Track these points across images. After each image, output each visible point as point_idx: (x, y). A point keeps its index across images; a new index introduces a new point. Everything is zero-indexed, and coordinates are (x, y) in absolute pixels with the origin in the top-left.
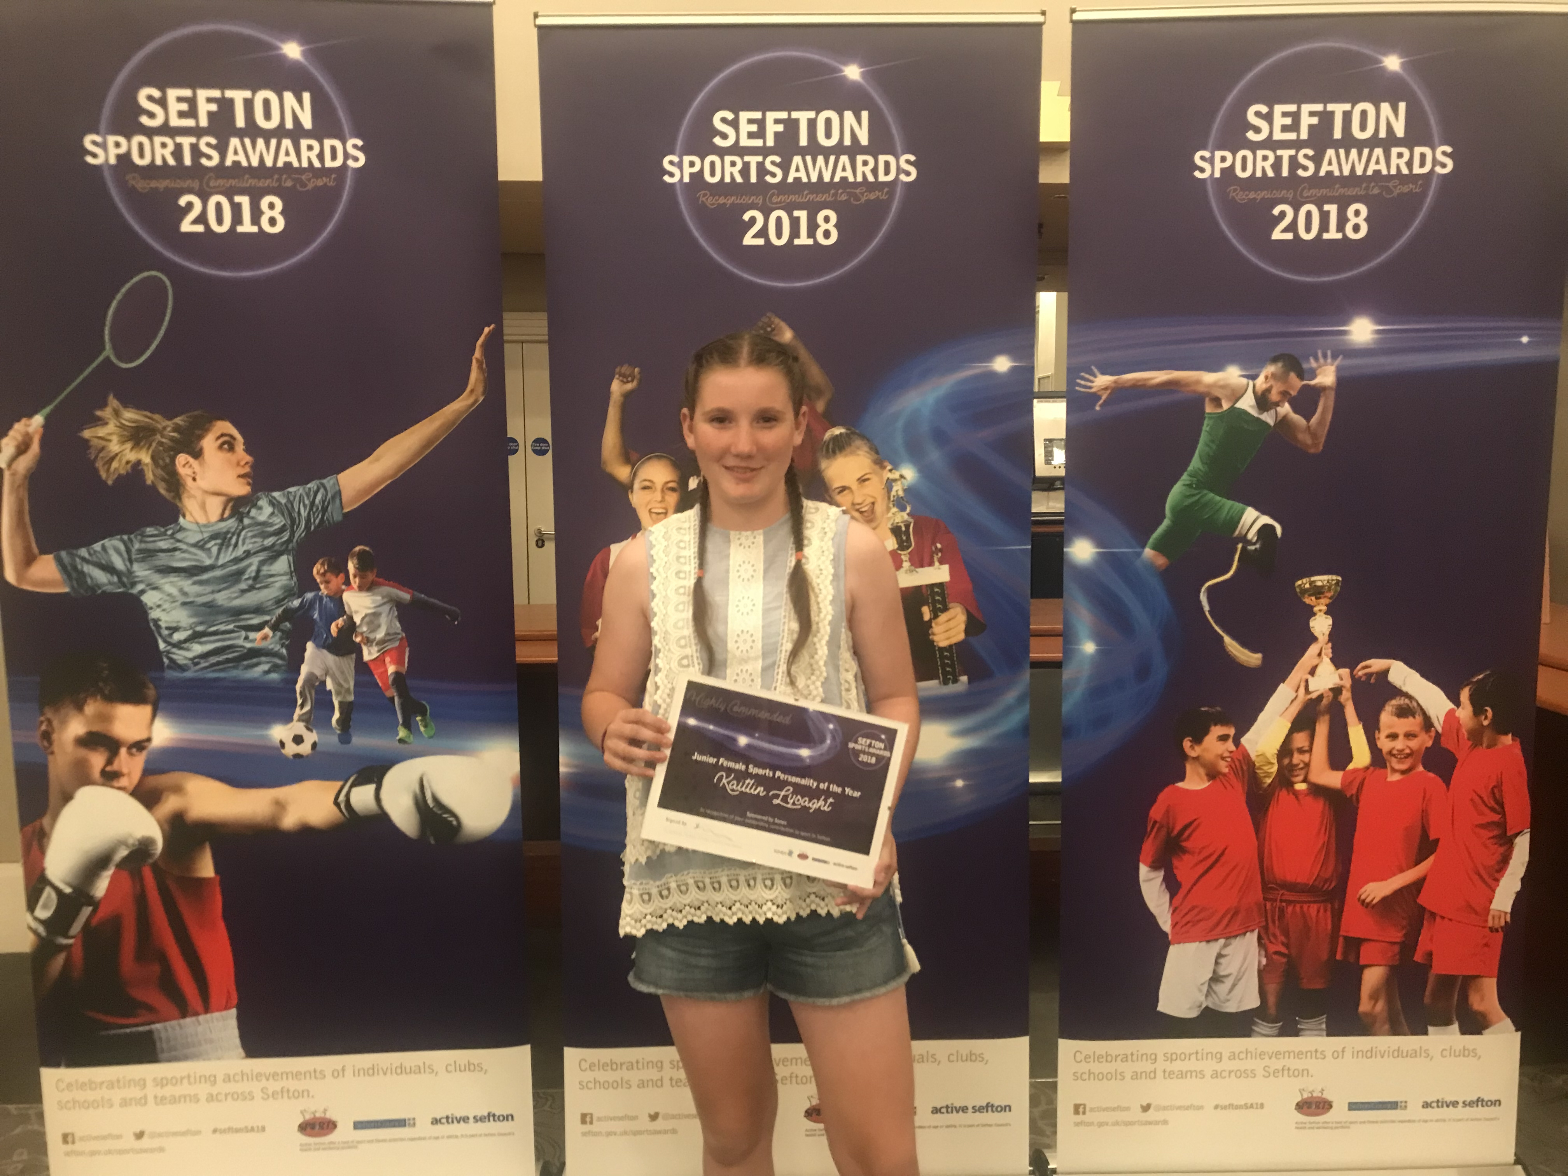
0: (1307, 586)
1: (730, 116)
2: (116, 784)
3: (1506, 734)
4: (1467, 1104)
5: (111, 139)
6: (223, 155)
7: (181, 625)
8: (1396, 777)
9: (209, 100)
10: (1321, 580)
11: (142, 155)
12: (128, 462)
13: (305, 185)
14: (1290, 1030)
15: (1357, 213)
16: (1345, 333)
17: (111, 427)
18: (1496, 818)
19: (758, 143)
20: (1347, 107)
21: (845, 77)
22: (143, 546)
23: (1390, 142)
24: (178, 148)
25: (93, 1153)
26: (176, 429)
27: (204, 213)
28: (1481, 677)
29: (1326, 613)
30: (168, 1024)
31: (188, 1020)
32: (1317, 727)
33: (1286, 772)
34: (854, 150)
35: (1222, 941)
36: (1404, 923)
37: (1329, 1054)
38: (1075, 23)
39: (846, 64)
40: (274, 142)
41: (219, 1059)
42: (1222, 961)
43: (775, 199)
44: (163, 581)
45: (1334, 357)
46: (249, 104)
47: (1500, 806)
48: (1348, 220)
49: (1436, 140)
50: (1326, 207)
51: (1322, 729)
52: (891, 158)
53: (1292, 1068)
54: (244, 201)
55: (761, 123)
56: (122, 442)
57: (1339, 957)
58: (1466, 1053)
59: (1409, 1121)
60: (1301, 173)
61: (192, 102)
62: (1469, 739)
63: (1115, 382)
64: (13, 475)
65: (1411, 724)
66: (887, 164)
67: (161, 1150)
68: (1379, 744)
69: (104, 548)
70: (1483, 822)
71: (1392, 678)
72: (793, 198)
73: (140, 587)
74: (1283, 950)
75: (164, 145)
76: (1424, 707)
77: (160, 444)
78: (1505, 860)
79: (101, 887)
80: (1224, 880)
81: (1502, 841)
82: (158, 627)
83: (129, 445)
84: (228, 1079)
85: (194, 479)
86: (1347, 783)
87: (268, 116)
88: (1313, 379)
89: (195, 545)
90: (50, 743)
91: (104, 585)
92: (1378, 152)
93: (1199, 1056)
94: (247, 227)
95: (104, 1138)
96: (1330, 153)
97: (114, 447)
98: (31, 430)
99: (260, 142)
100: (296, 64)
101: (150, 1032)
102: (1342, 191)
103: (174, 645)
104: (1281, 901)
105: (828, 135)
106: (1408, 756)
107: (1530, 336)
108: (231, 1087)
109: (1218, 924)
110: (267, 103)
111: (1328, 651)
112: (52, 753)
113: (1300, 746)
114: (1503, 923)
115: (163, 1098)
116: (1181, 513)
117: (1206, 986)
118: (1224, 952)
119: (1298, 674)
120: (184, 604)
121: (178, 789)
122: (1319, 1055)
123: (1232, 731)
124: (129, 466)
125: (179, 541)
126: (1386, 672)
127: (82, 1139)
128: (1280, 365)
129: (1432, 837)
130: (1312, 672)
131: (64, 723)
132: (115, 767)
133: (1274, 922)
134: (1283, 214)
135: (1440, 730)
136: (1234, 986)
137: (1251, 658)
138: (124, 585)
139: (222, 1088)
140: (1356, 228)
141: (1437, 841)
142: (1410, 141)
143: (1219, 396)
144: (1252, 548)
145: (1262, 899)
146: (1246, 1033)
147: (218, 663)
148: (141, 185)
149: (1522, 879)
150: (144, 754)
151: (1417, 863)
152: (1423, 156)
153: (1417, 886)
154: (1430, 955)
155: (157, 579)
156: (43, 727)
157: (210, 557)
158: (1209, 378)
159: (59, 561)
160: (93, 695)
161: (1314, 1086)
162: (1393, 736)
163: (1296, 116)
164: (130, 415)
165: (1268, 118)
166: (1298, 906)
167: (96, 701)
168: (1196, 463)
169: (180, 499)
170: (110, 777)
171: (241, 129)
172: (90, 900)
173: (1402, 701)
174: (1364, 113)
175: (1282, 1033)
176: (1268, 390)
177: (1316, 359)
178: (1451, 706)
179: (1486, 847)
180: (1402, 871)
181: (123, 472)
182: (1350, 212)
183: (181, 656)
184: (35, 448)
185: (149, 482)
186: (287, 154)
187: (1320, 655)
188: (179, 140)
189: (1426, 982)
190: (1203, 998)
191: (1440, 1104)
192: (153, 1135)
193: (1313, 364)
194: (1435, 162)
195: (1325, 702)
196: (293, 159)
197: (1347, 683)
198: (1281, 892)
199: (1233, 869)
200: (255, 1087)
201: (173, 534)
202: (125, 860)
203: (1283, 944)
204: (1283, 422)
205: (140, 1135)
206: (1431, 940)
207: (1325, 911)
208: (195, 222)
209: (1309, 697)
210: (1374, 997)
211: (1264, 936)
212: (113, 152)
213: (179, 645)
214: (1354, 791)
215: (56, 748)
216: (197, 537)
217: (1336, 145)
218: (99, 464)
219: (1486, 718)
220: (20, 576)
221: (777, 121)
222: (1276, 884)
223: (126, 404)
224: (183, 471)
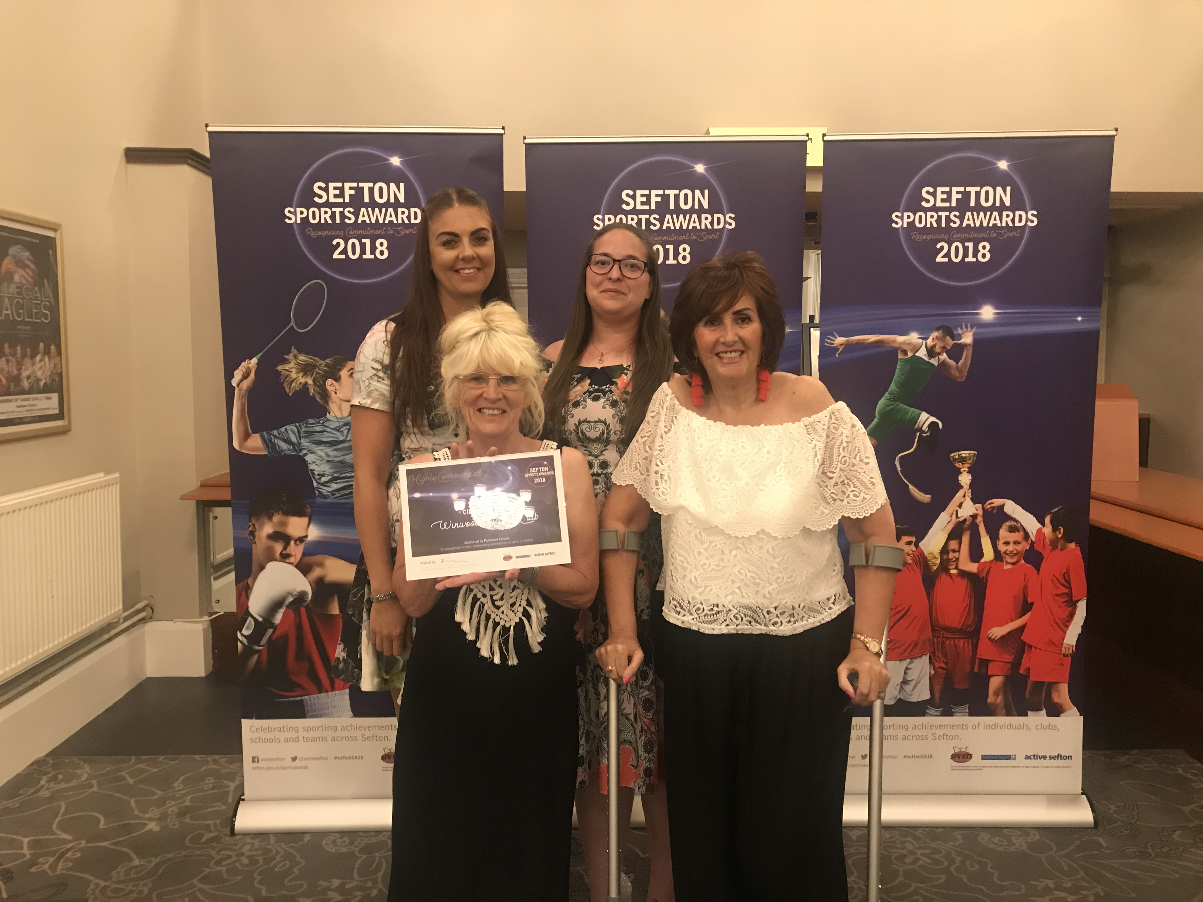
0: (957, 457)
1: (631, 193)
2: (288, 561)
3: (1071, 542)
4: (1051, 758)
5: (299, 210)
6: (357, 218)
7: (326, 473)
8: (1009, 567)
9: (351, 188)
10: (965, 453)
11: (314, 218)
12: (300, 383)
13: (400, 233)
14: (947, 713)
15: (984, 247)
16: (978, 314)
17: (292, 365)
18: (1066, 590)
19: (647, 207)
20: (978, 189)
21: (695, 170)
22: (307, 429)
23: (1002, 208)
24: (334, 213)
25: (268, 769)
26: (327, 365)
27: (345, 249)
28: (1056, 509)
29: (968, 472)
30: (311, 696)
31: (322, 694)
32: (963, 538)
33: (945, 563)
34: (701, 211)
35: (908, 660)
36: (1014, 651)
37: (970, 727)
38: (825, 142)
39: (696, 164)
40: (384, 210)
41: (339, 717)
42: (908, 671)
43: (655, 239)
44: (317, 449)
45: (972, 327)
46: (371, 190)
47: (1068, 583)
48: (979, 251)
49: (1028, 208)
50: (967, 244)
51: (966, 539)
52: (721, 216)
53: (949, 735)
54: (367, 241)
55: (649, 197)
56: (297, 373)
57: (976, 670)
58: (1051, 727)
59: (1018, 767)
60: (952, 225)
61: (342, 189)
62: (1050, 545)
63: (847, 341)
64: (240, 390)
65: (1017, 536)
66: (719, 219)
67: (306, 767)
68: (999, 548)
69: (286, 430)
70: (1058, 593)
71: (1006, 509)
72: (666, 238)
73: (304, 452)
74: (944, 665)
75: (326, 212)
76: (1025, 527)
77: (318, 373)
78: (1072, 615)
79: (278, 618)
80: (910, 625)
81: (1070, 604)
82: (314, 474)
83: (301, 374)
84: (343, 728)
85: (336, 393)
86: (980, 570)
87: (381, 196)
88: (960, 339)
89: (334, 429)
90: (254, 537)
91: (286, 450)
92: (995, 214)
93: (895, 727)
94: (368, 256)
95: (275, 760)
96: (969, 214)
97: (294, 375)
98: (250, 366)
99: (377, 210)
100: (397, 168)
101: (302, 700)
102: (975, 235)
103: (322, 484)
104: (943, 637)
105: (686, 203)
106: (1016, 554)
107: (1082, 316)
108: (345, 734)
109: (905, 651)
110: (381, 189)
111: (969, 494)
112: (255, 543)
113: (953, 548)
114: (1071, 652)
115: (308, 738)
116: (885, 415)
117: (898, 688)
118: (910, 667)
119: (952, 506)
120: (328, 461)
121: (321, 565)
122: (964, 727)
123: (913, 539)
124: (301, 386)
125: (326, 427)
126: (1003, 506)
127: (262, 760)
128: (941, 332)
129: (1030, 601)
130: (960, 506)
131: (262, 526)
132: (288, 551)
133: (938, 650)
134: (942, 248)
135: (1034, 540)
136: (915, 686)
137: (926, 498)
138: (296, 451)
139: (340, 733)
140: (984, 256)
141: (1032, 604)
142: (1013, 208)
143: (906, 349)
144: (926, 435)
145: (931, 636)
146: (923, 714)
147: (346, 494)
148: (313, 234)
149: (1082, 627)
150: (304, 544)
151: (1020, 617)
152: (1020, 216)
153: (1022, 629)
154: (1029, 669)
155: (313, 447)
156: (250, 529)
157: (343, 436)
158: (900, 339)
159: (262, 437)
160: (278, 511)
161: (960, 746)
162: (1007, 543)
163: (949, 194)
164: (302, 358)
165: (934, 195)
166: (952, 641)
167: (279, 514)
168: (893, 387)
169: (328, 404)
170: (285, 557)
171: (367, 203)
172: (272, 625)
173: (1012, 523)
174: (987, 193)
175: (943, 714)
176: (934, 346)
177: (962, 328)
178: (1040, 526)
179: (1060, 606)
180: (1012, 621)
181: (298, 389)
182: (980, 247)
183: (325, 490)
184: (252, 375)
185: (311, 394)
186: (391, 216)
187: (964, 496)
188: (334, 209)
189: (1027, 685)
190: (897, 693)
191: (1036, 757)
192: (301, 759)
193: (960, 331)
194: (1027, 220)
195: (967, 523)
196: (394, 219)
197: (980, 512)
198: (942, 632)
199: (914, 619)
200: (358, 734)
201: (323, 423)
202: (291, 603)
203: (943, 662)
204: (943, 364)
205: (294, 759)
206: (1029, 660)
207: (968, 643)
208: (340, 254)
209: (958, 520)
210: (996, 694)
211: (932, 657)
212: (299, 216)
213: (324, 484)
214: (984, 575)
215: (256, 540)
216: (337, 424)
217: (972, 210)
218: (285, 385)
219: (1060, 533)
220: (241, 446)
221: (657, 196)
222: (940, 627)
223: (300, 352)
224: (329, 388)
